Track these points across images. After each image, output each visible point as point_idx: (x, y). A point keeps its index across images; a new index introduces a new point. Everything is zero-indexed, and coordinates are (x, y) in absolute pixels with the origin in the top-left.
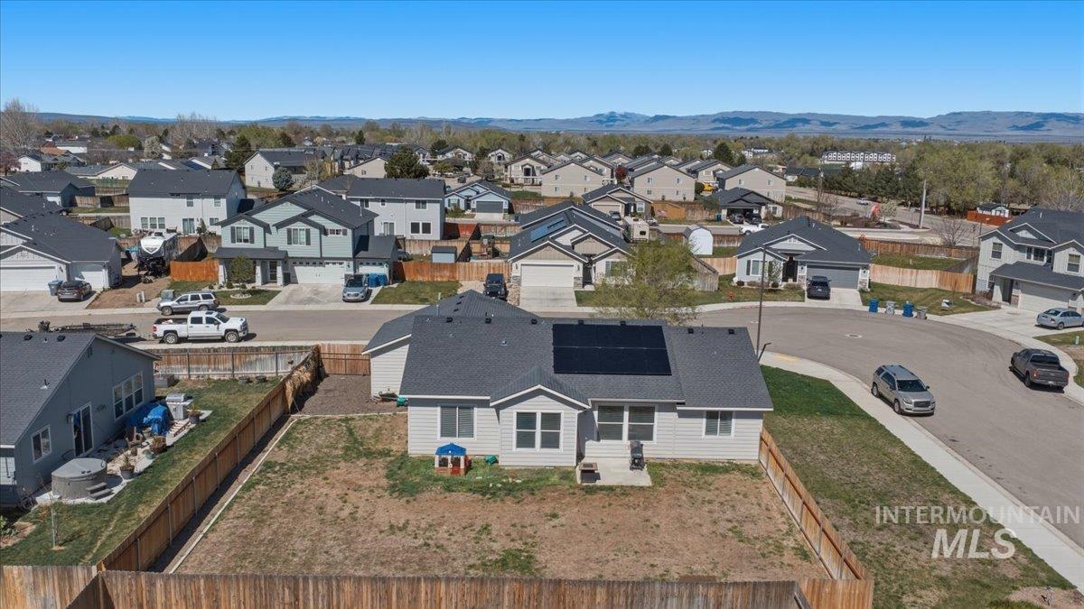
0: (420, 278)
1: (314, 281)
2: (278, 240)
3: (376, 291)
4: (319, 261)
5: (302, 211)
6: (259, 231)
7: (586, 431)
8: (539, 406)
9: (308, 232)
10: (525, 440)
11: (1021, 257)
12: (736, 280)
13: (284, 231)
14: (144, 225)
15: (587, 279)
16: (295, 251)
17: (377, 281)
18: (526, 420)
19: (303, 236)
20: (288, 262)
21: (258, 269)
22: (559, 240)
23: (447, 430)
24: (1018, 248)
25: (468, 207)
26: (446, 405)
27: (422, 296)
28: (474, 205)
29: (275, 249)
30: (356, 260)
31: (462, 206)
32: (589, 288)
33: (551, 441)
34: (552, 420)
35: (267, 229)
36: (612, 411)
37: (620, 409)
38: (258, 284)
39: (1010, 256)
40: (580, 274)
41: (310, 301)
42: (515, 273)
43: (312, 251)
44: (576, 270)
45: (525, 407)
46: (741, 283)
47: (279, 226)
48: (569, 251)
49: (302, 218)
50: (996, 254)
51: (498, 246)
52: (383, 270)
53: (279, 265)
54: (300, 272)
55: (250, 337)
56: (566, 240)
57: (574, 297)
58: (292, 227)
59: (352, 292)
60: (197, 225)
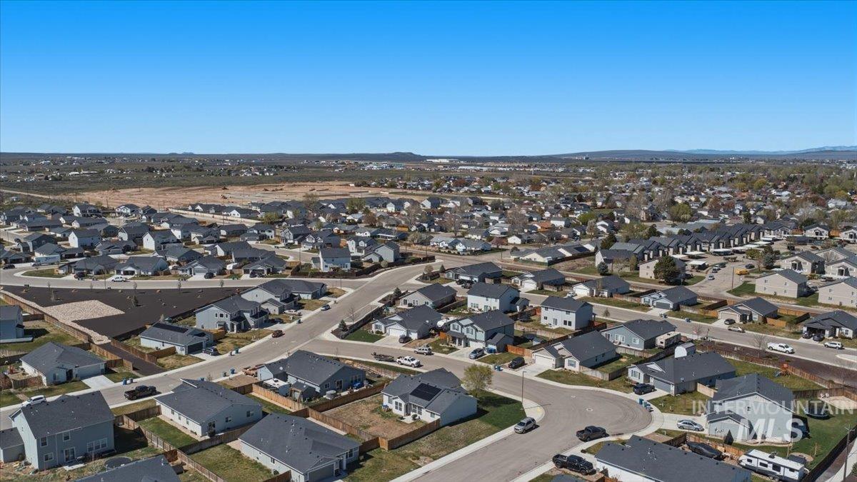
0: (512, 352)
2: (464, 331)
3: (488, 354)
5: (470, 322)
7: (408, 409)
8: (398, 401)
9: (473, 330)
13: (466, 328)
14: (472, 306)
15: (563, 365)
16: (469, 336)
17: (491, 351)
20: (467, 340)
21: (458, 340)
22: (555, 347)
25: (653, 303)
26: (388, 396)
27: (497, 360)
28: (655, 304)
29: (463, 334)
30: (486, 343)
31: (651, 303)
32: (559, 369)
33: (401, 409)
35: (462, 326)
38: (456, 345)
41: (460, 356)
43: (474, 337)
44: (553, 361)
49: (472, 325)
52: (495, 348)
53: (461, 339)
54: (471, 343)
58: (469, 327)
59: (472, 355)
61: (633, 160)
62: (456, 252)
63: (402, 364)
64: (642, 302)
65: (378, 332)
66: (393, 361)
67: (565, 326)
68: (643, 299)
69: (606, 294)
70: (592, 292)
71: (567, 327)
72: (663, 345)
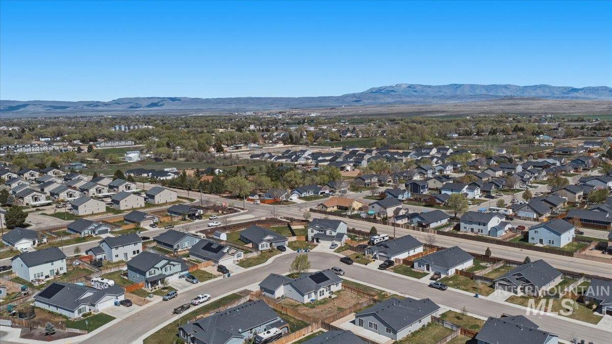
1: (172, 280)
2: (162, 271)
4: (172, 275)
5: (168, 261)
8: (322, 290)
10: (320, 295)
11: (318, 232)
13: (164, 269)
18: (320, 292)
19: (169, 268)
20: (166, 277)
24: (317, 230)
27: (206, 276)
28: (97, 233)
29: (161, 274)
30: (182, 271)
35: (158, 269)
39: (316, 232)
41: (185, 286)
42: (220, 263)
43: (171, 272)
46: (261, 251)
47: (162, 268)
49: (168, 263)
50: (312, 232)
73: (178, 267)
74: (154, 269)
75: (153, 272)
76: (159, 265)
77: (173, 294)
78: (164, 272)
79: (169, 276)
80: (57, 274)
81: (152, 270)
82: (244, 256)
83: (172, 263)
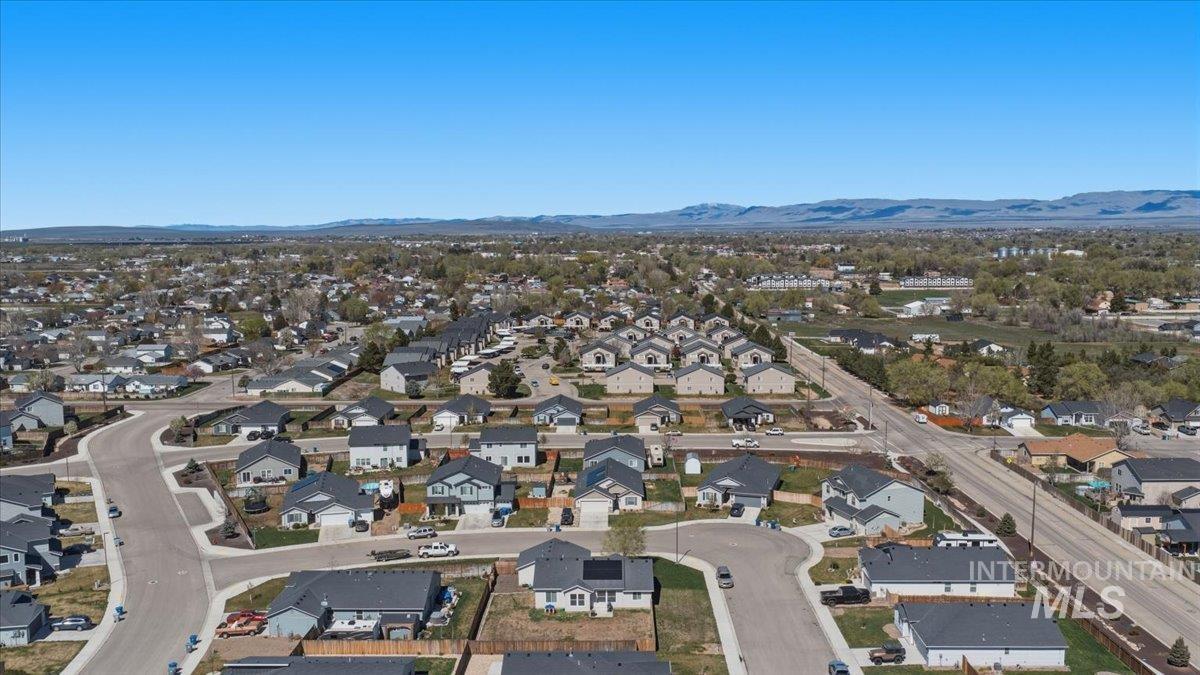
0: (527, 507)
1: (475, 514)
2: (456, 492)
3: (506, 517)
4: (477, 502)
5: (468, 477)
6: (446, 488)
7: (593, 599)
8: (577, 592)
9: (471, 488)
10: (573, 603)
12: (697, 503)
13: (459, 488)
14: (358, 463)
15: (616, 506)
16: (464, 498)
17: (507, 512)
18: (573, 597)
19: (469, 490)
20: (461, 504)
21: (447, 508)
22: (601, 486)
23: (548, 600)
25: (551, 420)
26: (547, 592)
27: (530, 521)
28: (556, 421)
29: (454, 497)
30: (495, 502)
31: (548, 421)
32: (617, 512)
33: (582, 603)
34: (582, 596)
35: (450, 487)
36: (602, 592)
37: (604, 592)
38: (446, 516)
39: (833, 493)
40: (611, 505)
41: (474, 527)
42: (578, 505)
43: (473, 498)
44: (609, 503)
45: (573, 592)
46: (700, 505)
47: (456, 486)
48: (605, 492)
49: (468, 481)
50: (827, 491)
51: (570, 476)
52: (509, 506)
53: (456, 505)
54: (467, 508)
55: (458, 553)
56: (604, 486)
57: (607, 519)
58: (464, 486)
59: (496, 522)
60: (389, 462)
61: (121, 241)
62: (143, 397)
63: (431, 556)
64: (536, 422)
65: (297, 526)
66: (408, 556)
67: (520, 464)
68: (536, 418)
69: (480, 419)
70: (462, 420)
71: (524, 464)
72: (661, 462)
73: (488, 493)
74: (442, 485)
75: (440, 490)
76: (452, 480)
77: (425, 531)
78: (459, 495)
79: (468, 503)
80: (392, 465)
81: (439, 486)
82: (643, 505)
83: (475, 481)
